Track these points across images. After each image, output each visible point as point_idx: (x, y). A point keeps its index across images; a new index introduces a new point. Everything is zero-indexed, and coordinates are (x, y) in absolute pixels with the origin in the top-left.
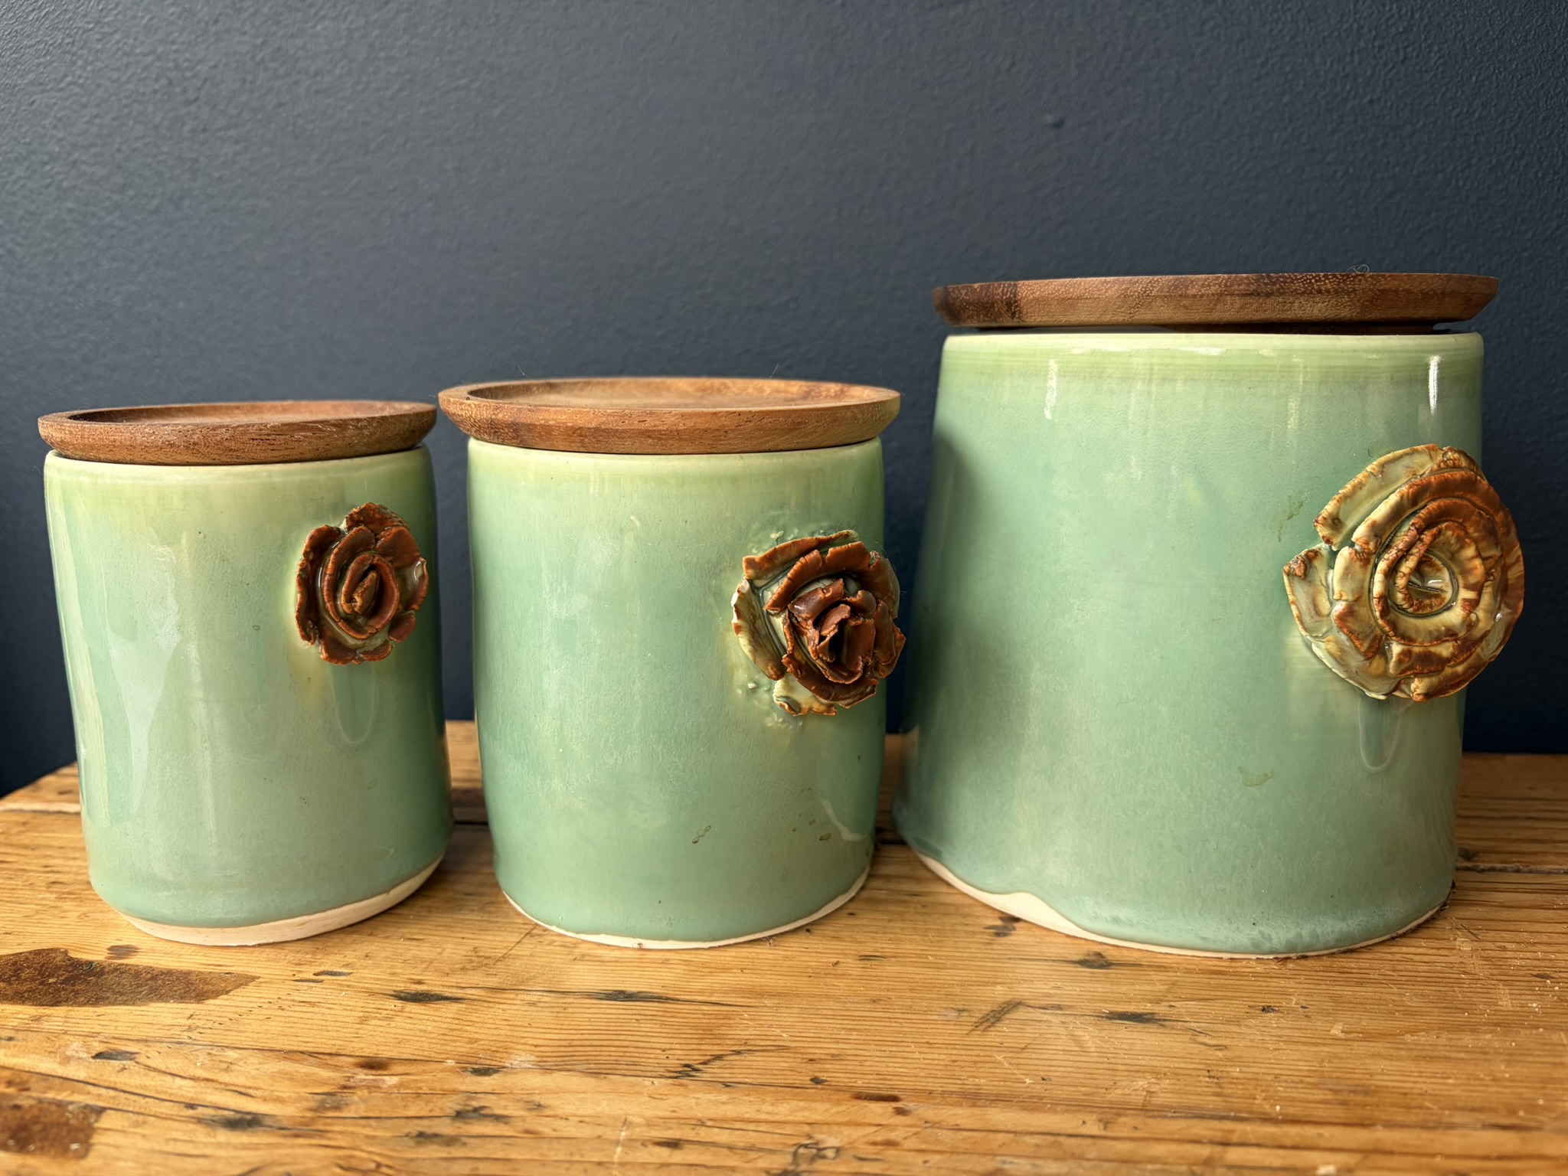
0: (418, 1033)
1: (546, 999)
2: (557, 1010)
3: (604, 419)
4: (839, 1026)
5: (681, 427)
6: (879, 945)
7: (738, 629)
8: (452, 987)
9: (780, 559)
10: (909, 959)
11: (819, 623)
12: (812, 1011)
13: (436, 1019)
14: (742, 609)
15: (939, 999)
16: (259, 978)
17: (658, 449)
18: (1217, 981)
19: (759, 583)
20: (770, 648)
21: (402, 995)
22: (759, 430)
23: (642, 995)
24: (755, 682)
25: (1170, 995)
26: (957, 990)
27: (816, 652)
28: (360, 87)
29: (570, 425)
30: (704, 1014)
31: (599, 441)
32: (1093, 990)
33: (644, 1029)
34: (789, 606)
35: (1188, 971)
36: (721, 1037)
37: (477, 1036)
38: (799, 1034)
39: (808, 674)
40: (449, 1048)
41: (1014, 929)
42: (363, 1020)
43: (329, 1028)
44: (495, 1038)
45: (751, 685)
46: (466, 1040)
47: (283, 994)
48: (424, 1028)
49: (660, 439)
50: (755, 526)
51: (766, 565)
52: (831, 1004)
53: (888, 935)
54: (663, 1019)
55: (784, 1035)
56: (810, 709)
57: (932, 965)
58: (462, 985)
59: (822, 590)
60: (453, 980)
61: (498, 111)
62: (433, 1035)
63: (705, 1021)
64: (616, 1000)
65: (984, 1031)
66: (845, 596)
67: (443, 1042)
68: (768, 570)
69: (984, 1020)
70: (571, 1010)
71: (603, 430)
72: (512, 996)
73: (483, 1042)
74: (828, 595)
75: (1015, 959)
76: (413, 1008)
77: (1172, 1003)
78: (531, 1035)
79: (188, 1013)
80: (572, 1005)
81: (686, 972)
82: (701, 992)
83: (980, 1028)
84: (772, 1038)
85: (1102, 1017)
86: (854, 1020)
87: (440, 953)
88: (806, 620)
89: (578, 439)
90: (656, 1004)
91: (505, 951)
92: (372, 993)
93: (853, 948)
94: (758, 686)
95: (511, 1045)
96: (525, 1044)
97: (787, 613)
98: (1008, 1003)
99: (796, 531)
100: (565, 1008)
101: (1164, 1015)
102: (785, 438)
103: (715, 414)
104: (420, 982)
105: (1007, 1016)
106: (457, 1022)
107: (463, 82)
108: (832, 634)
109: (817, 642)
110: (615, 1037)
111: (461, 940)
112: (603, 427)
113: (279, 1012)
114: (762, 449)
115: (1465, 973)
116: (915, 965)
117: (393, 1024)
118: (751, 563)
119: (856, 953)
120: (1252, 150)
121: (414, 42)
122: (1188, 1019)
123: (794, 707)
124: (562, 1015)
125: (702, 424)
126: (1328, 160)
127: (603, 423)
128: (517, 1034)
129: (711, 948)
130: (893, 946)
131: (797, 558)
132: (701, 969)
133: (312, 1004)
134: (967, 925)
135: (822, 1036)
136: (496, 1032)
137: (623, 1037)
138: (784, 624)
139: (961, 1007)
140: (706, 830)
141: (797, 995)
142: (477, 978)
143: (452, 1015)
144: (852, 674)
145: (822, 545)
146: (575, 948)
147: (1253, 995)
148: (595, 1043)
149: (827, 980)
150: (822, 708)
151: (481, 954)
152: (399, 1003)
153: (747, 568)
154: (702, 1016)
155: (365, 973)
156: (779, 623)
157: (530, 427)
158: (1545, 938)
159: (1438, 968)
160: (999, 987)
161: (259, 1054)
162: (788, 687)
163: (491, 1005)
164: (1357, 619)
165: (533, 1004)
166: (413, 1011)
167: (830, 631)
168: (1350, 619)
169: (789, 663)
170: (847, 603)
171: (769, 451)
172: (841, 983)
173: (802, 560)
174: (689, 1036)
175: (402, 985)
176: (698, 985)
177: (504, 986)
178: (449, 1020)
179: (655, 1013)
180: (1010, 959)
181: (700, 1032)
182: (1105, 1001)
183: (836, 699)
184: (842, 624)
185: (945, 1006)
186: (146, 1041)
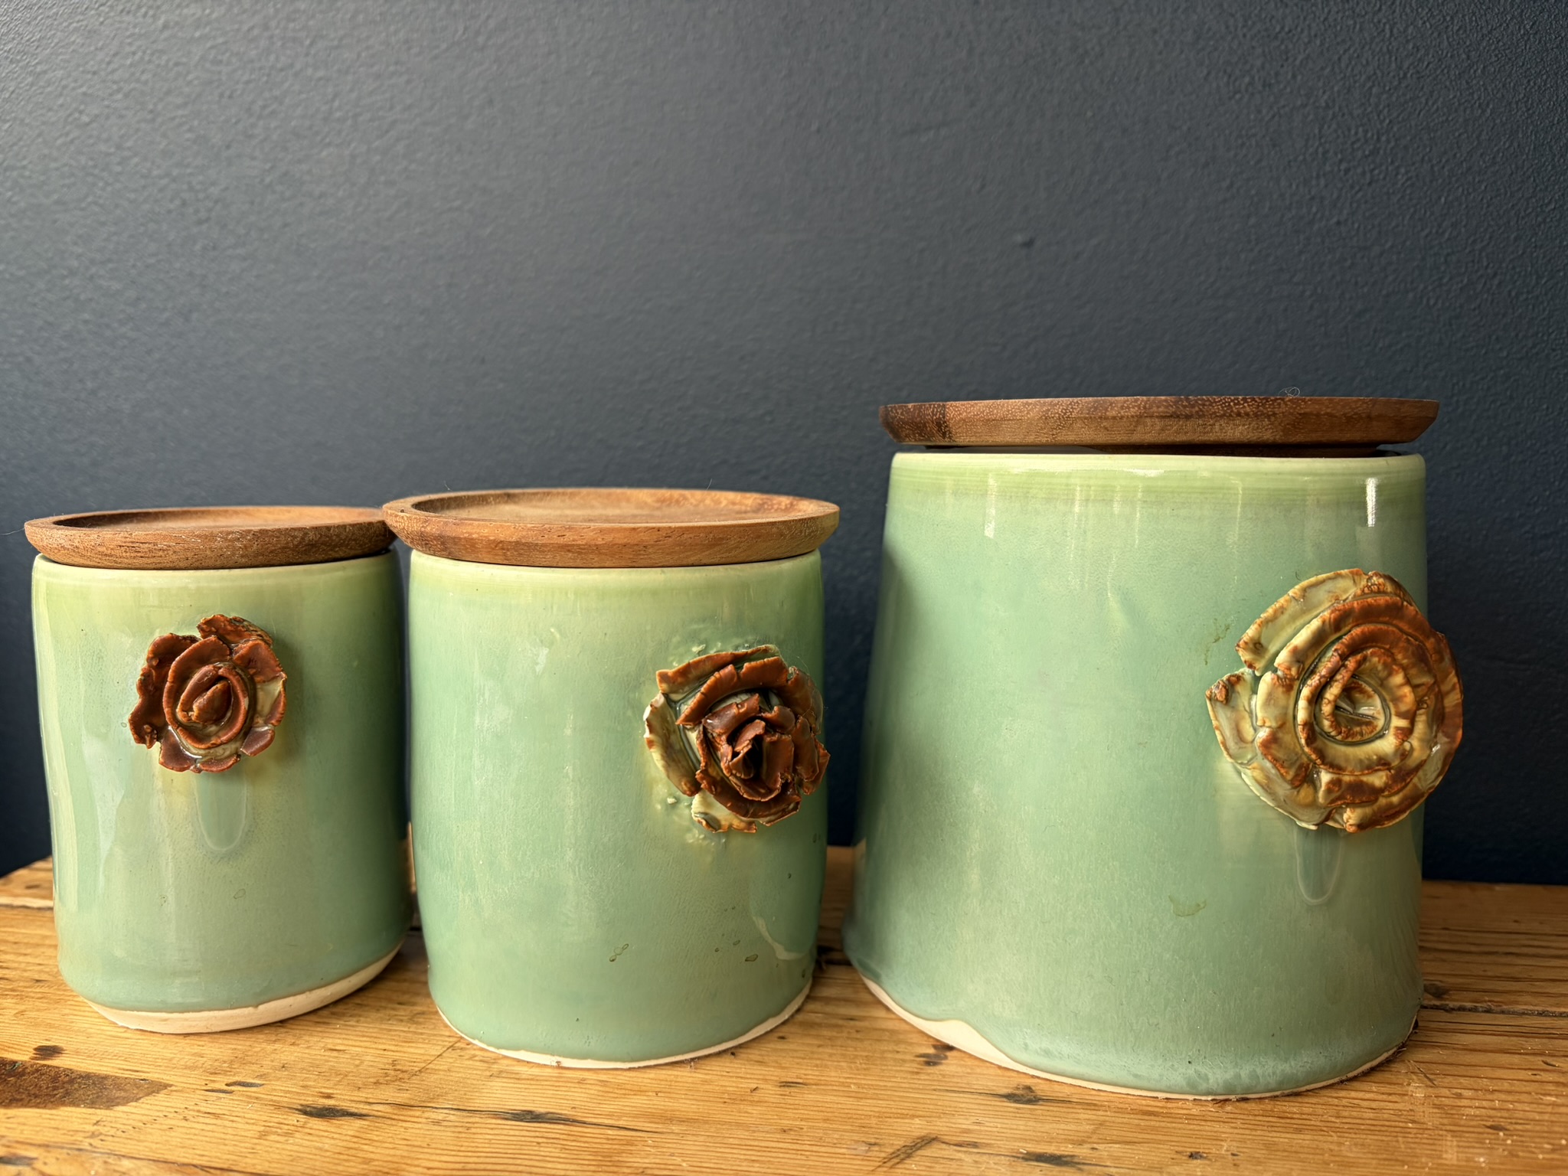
0: (314, 1151)
1: (452, 1118)
2: (460, 1129)
3: (524, 533)
4: (742, 1157)
5: (600, 542)
6: (803, 1072)
7: (650, 743)
8: (361, 1102)
9: (694, 673)
10: (830, 1087)
11: (733, 739)
12: (718, 1140)
13: (336, 1136)
14: (655, 723)
15: (852, 1131)
16: (171, 1086)
17: (579, 563)
18: (1148, 1123)
19: (675, 697)
20: (685, 763)
21: (308, 1109)
22: (680, 545)
23: (549, 1116)
24: (675, 797)
25: (1095, 1136)
26: (874, 1121)
27: (729, 768)
28: (360, 209)
29: (492, 538)
30: (608, 1139)
31: (520, 555)
32: (1015, 1127)
33: (542, 1153)
34: (703, 720)
35: (1120, 1111)
36: (619, 1164)
37: (372, 1156)
38: (700, 1164)
39: (722, 790)
40: (340, 1168)
41: (946, 1058)
42: (263, 1135)
43: (226, 1142)
44: (390, 1159)
45: (671, 800)
46: (360, 1160)
47: (191, 1105)
48: (320, 1145)
49: (579, 553)
50: (676, 639)
51: (680, 680)
52: (742, 1134)
53: (815, 1062)
54: (565, 1142)
55: (684, 1164)
56: (731, 826)
57: (853, 1095)
58: (371, 1101)
59: (738, 706)
60: (363, 1095)
61: (488, 230)
62: (328, 1154)
63: (607, 1146)
64: (522, 1121)
65: (891, 1167)
66: (760, 712)
67: (337, 1161)
68: (682, 685)
69: (895, 1155)
70: (473, 1130)
71: (523, 544)
72: (418, 1113)
73: (376, 1163)
74: (742, 710)
75: (940, 1090)
76: (316, 1123)
77: (1095, 1146)
78: (427, 1156)
79: (96, 1118)
80: (476, 1125)
81: (601, 1094)
82: (610, 1115)
83: (888, 1165)
84: (671, 1167)
85: (1018, 1158)
86: (759, 1151)
87: (357, 1066)
88: (720, 735)
89: (500, 552)
90: (561, 1127)
91: (424, 1065)
92: (278, 1107)
93: (776, 1074)
94: (678, 801)
95: (404, 1166)
96: (418, 1166)
97: (701, 728)
98: (922, 1138)
99: (719, 644)
100: (468, 1128)
101: (1084, 1158)
102: (707, 553)
103: (634, 529)
104: (329, 1096)
105: (919, 1152)
106: (355, 1140)
107: (457, 203)
108: (746, 750)
109: (729, 758)
110: (511, 1161)
111: (382, 1052)
112: (523, 541)
113: (184, 1123)
114: (684, 563)
115: (1413, 1122)
116: (838, 1093)
117: (291, 1140)
118: (664, 678)
119: (777, 1079)
120: (1220, 270)
121: (413, 167)
122: (1108, 1164)
123: (712, 824)
124: (464, 1135)
125: (621, 539)
126: (1295, 280)
127: (524, 537)
128: (412, 1155)
129: (630, 1069)
130: (817, 1073)
131: (712, 673)
132: (616, 1091)
133: (216, 1116)
134: (898, 1052)
135: (723, 1167)
136: (392, 1152)
137: (519, 1162)
138: (697, 739)
139: (873, 1141)
140: (623, 949)
141: (706, 1122)
142: (389, 1094)
143: (351, 1133)
144: (771, 791)
145: (737, 660)
146: (494, 1063)
147: (1183, 1139)
148: (489, 1167)
149: (742, 1106)
150: (742, 825)
151: (398, 1067)
152: (303, 1118)
153: (661, 682)
154: (604, 1141)
155: (278, 1085)
156: (694, 737)
157: (456, 540)
158: (1506, 1086)
159: (1386, 1116)
160: (917, 1121)
161: (153, 1165)
162: (705, 802)
163: (394, 1122)
164: (1280, 746)
165: (437, 1123)
166: (315, 1127)
167: (743, 747)
168: (1274, 746)
169: (702, 779)
170: (762, 719)
171: (693, 565)
172: (755, 1110)
173: (717, 674)
174: (587, 1162)
175: (310, 1099)
176: (608, 1108)
177: (412, 1103)
178: (348, 1138)
179: (558, 1136)
180: (935, 1090)
181: (600, 1158)
182: (1025, 1140)
183: (754, 815)
184: (757, 740)
185: (856, 1138)
186: (47, 1146)
